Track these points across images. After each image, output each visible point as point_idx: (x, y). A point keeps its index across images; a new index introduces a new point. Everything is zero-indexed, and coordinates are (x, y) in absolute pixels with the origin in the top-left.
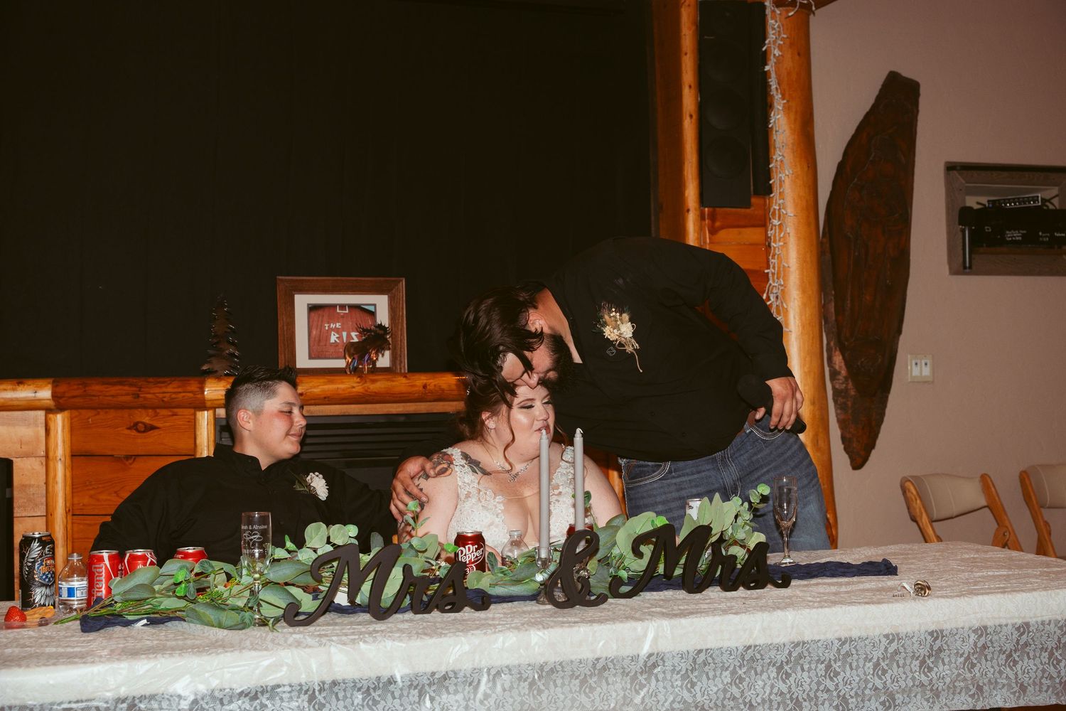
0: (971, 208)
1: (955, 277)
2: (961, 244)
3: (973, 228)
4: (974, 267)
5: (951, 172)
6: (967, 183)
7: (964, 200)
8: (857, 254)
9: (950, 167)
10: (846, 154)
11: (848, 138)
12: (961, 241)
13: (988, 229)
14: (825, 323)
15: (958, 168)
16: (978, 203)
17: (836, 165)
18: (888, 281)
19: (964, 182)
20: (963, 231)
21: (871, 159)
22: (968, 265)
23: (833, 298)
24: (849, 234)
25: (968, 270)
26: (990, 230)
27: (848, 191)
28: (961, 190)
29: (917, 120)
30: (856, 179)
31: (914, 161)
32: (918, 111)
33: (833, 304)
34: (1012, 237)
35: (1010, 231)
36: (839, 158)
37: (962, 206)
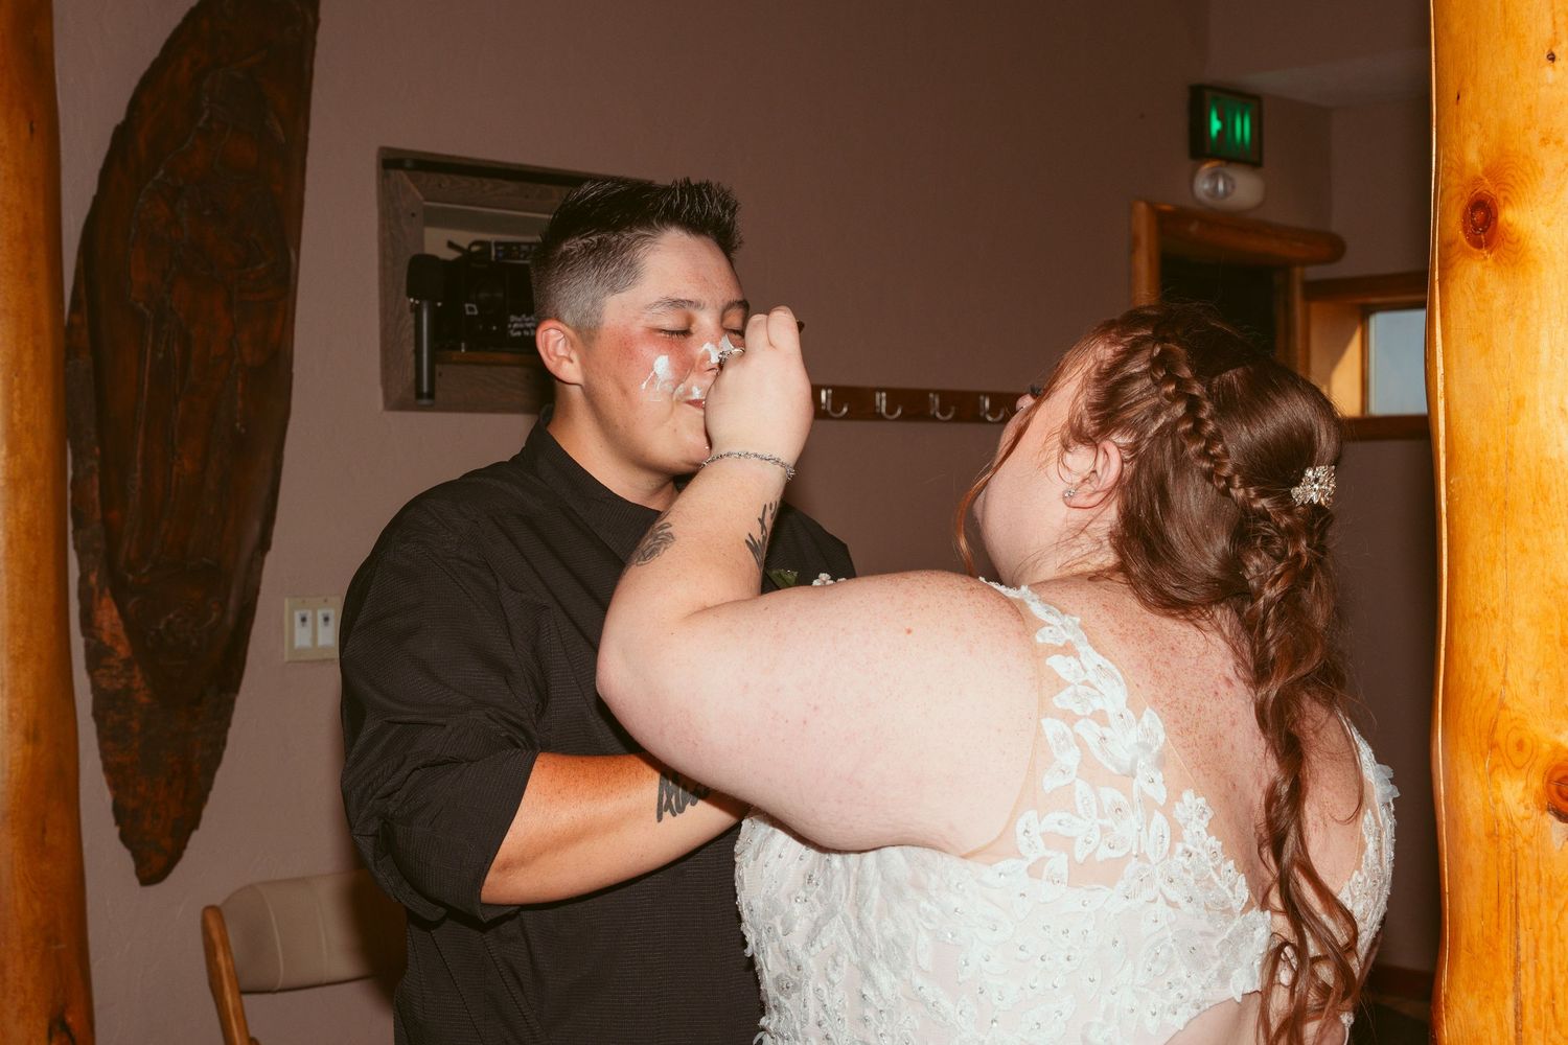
0: (433, 259)
1: (398, 414)
2: (412, 341)
3: (439, 304)
4: (439, 394)
5: (392, 172)
6: (427, 200)
7: (421, 240)
8: (161, 355)
9: (392, 162)
10: (134, 105)
11: (143, 66)
12: (412, 331)
13: (471, 309)
14: (76, 527)
15: (408, 164)
16: (451, 245)
17: (110, 131)
18: (238, 425)
19: (421, 198)
20: (417, 310)
21: (201, 124)
22: (425, 389)
23: (95, 463)
24: (141, 305)
25: (425, 402)
26: (476, 313)
27: (141, 200)
28: (413, 215)
29: (314, 43)
30: (161, 172)
31: (306, 140)
32: (317, 22)
33: (96, 481)
34: (521, 330)
35: (519, 315)
36: (119, 116)
37: (416, 251)
